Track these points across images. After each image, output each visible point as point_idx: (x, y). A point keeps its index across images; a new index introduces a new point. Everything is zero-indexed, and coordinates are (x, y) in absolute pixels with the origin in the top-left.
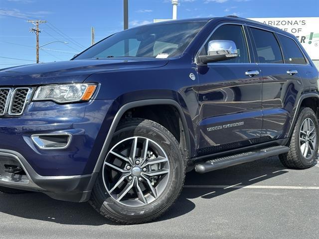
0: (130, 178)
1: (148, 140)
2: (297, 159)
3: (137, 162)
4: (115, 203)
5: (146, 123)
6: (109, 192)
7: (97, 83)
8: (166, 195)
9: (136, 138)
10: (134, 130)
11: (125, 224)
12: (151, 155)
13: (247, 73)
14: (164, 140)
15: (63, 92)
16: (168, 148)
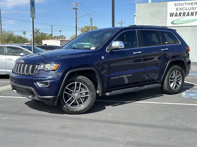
0: (74, 97)
1: (81, 83)
2: (168, 90)
3: (77, 92)
4: (68, 106)
5: (80, 77)
6: (66, 103)
7: (59, 63)
8: (88, 104)
9: (76, 83)
10: (75, 80)
11: (72, 114)
12: (83, 89)
13: (134, 53)
14: (87, 84)
15: (48, 66)
16: (89, 87)
